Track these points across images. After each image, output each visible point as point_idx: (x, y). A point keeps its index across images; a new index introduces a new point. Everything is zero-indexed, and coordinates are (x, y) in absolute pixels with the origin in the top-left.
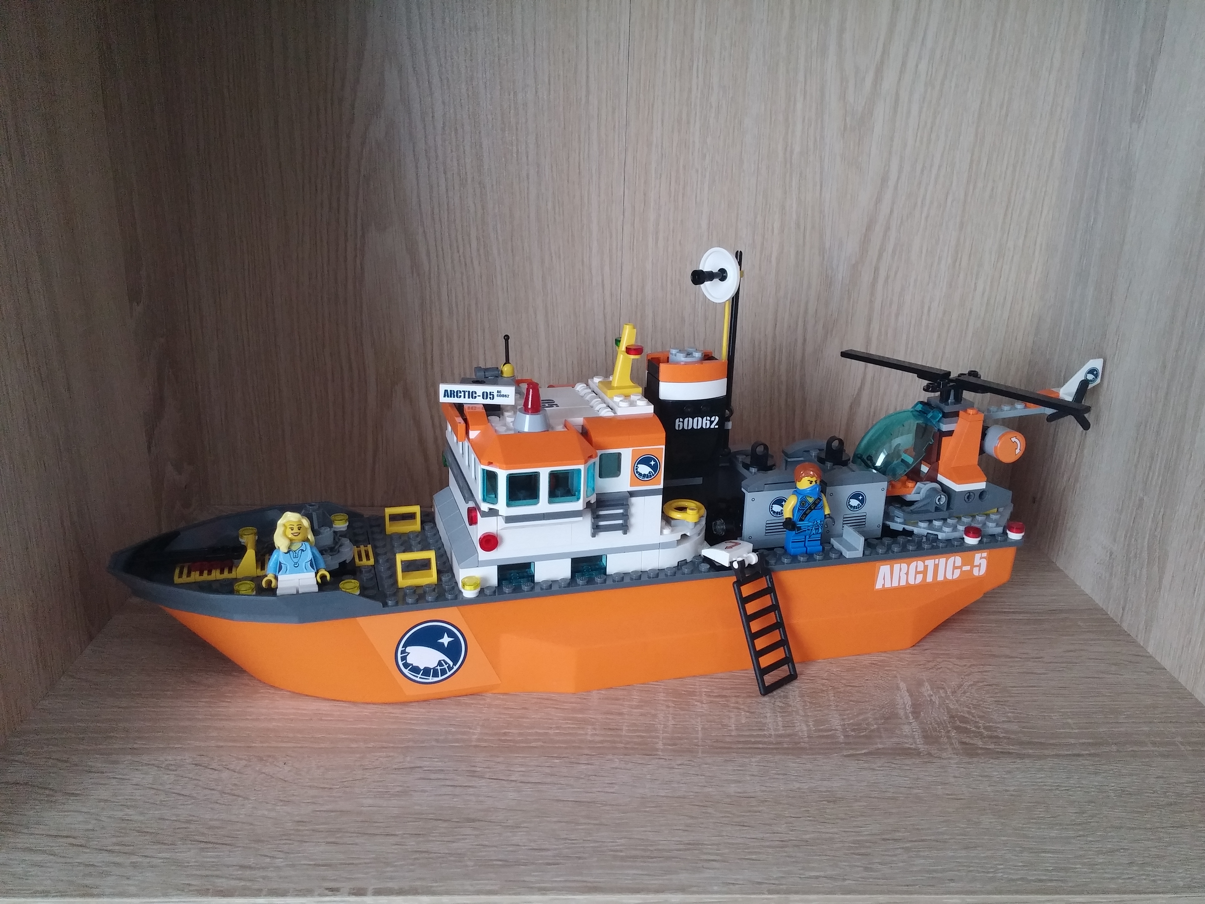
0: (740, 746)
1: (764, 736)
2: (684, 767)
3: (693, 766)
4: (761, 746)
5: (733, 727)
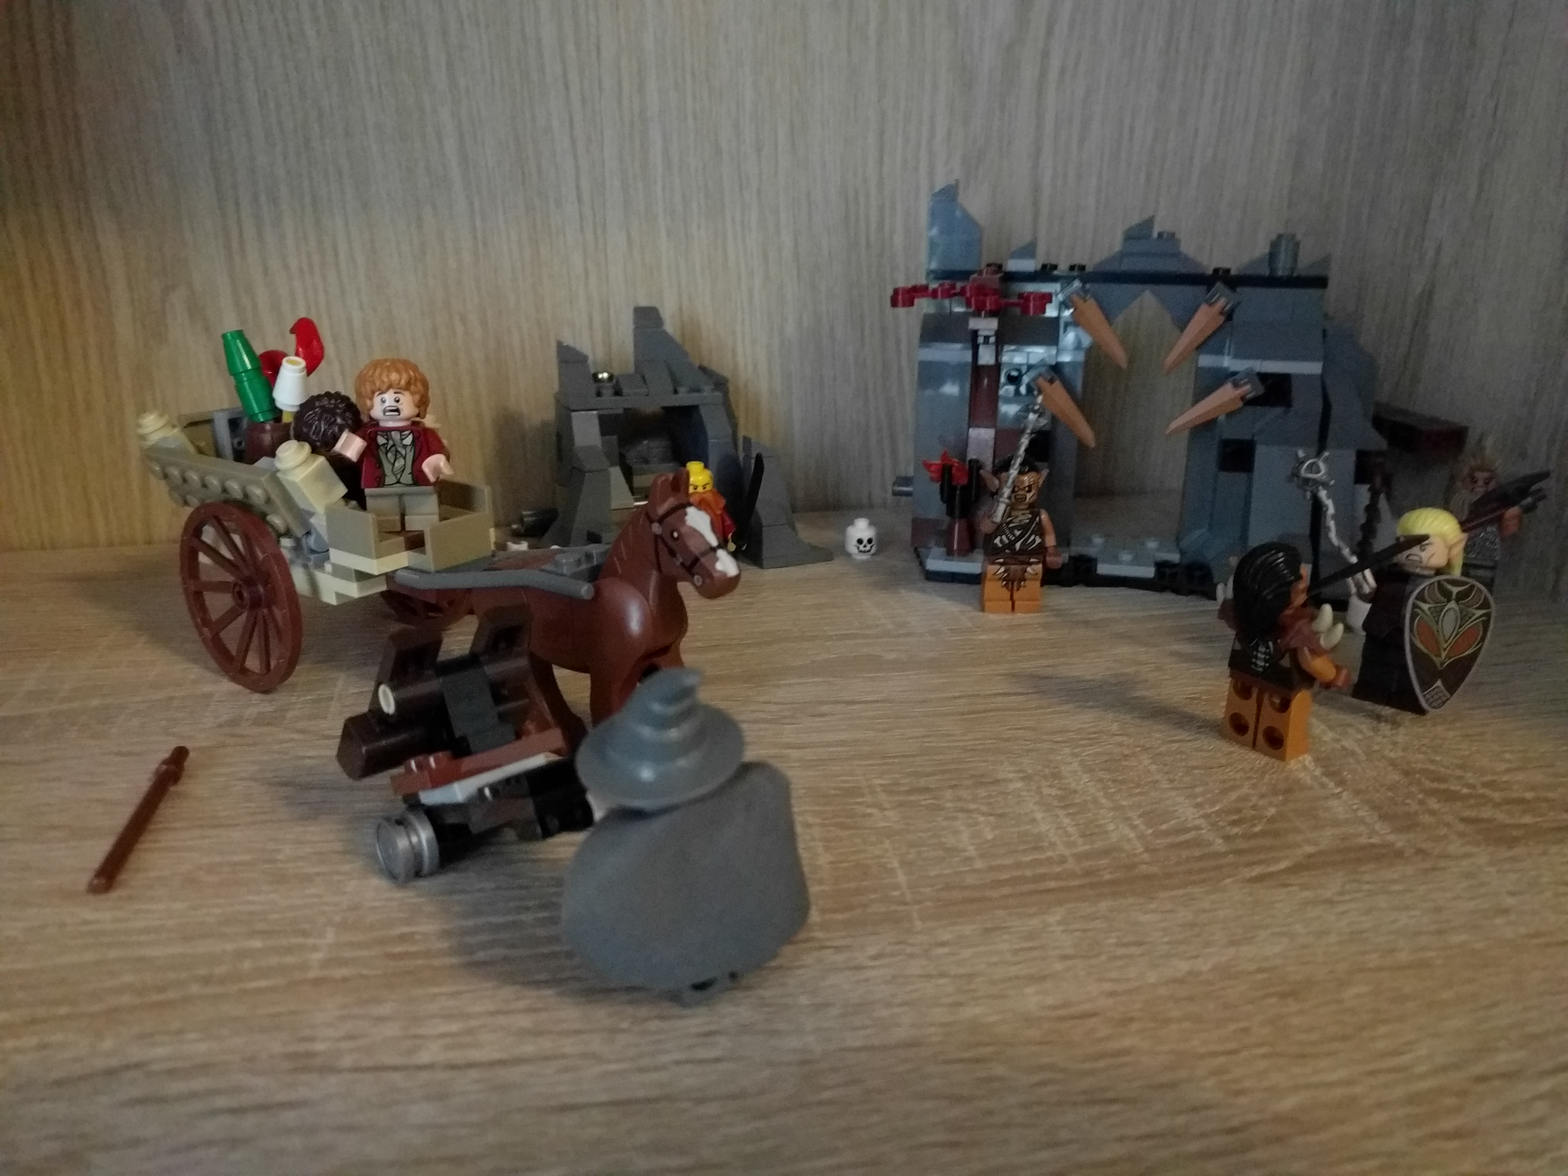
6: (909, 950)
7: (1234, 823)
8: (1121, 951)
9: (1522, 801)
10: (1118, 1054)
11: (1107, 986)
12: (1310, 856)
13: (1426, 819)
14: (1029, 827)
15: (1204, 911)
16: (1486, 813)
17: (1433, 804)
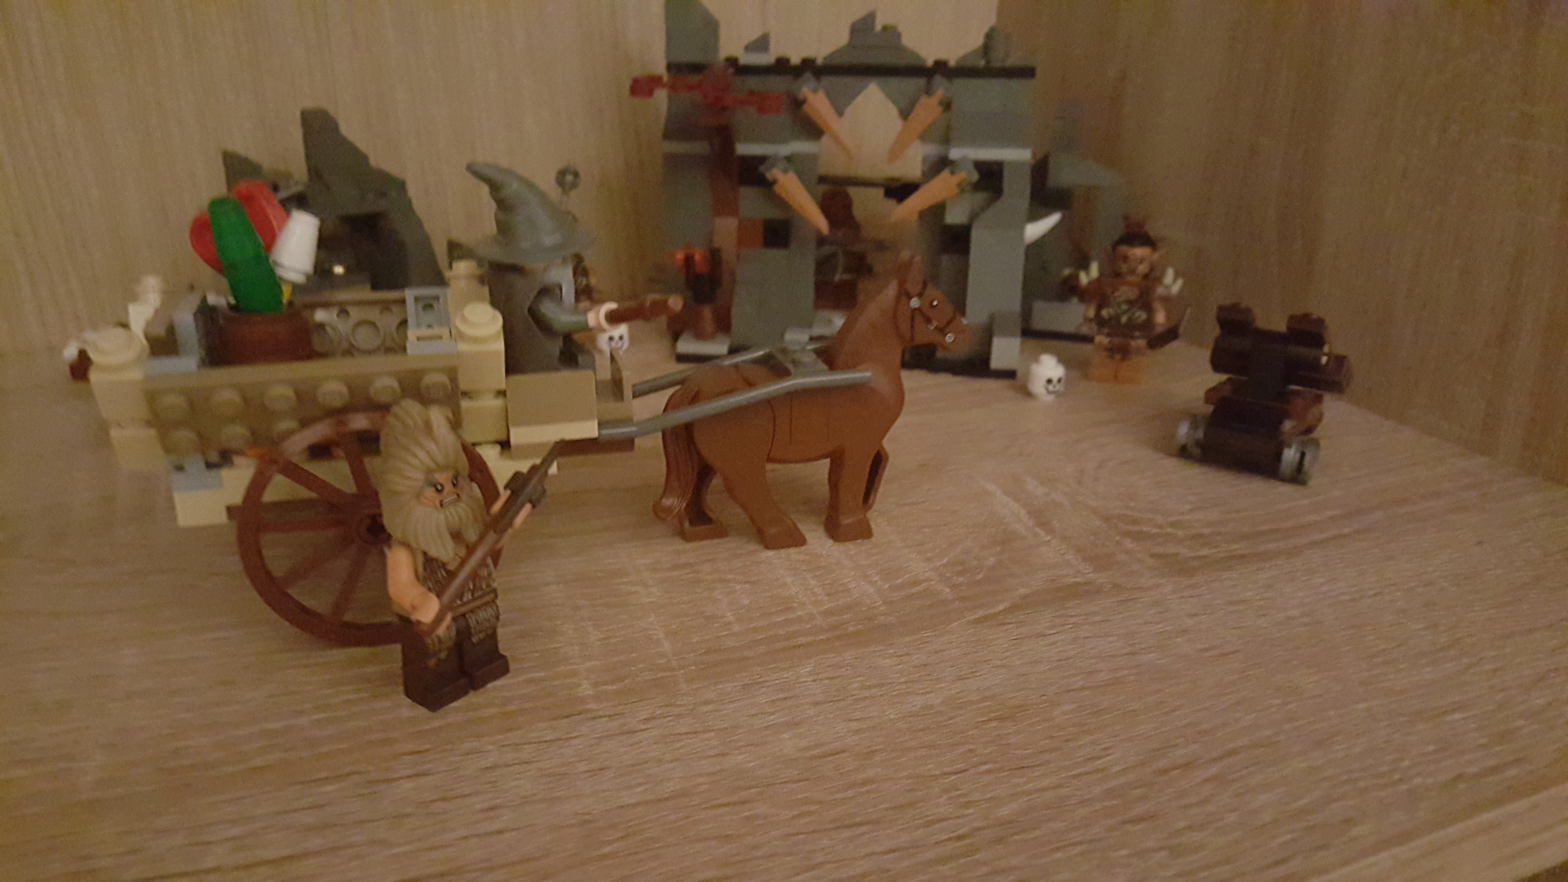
0: (762, 649)
1: (800, 619)
2: (658, 722)
3: (679, 716)
4: (803, 640)
5: (729, 617)
6: (677, 711)
7: (960, 573)
8: (867, 693)
9: (1201, 536)
10: (864, 783)
11: (854, 725)
12: (1026, 596)
13: (1122, 557)
14: (780, 591)
15: (936, 652)
16: (1171, 549)
17: (1129, 544)
